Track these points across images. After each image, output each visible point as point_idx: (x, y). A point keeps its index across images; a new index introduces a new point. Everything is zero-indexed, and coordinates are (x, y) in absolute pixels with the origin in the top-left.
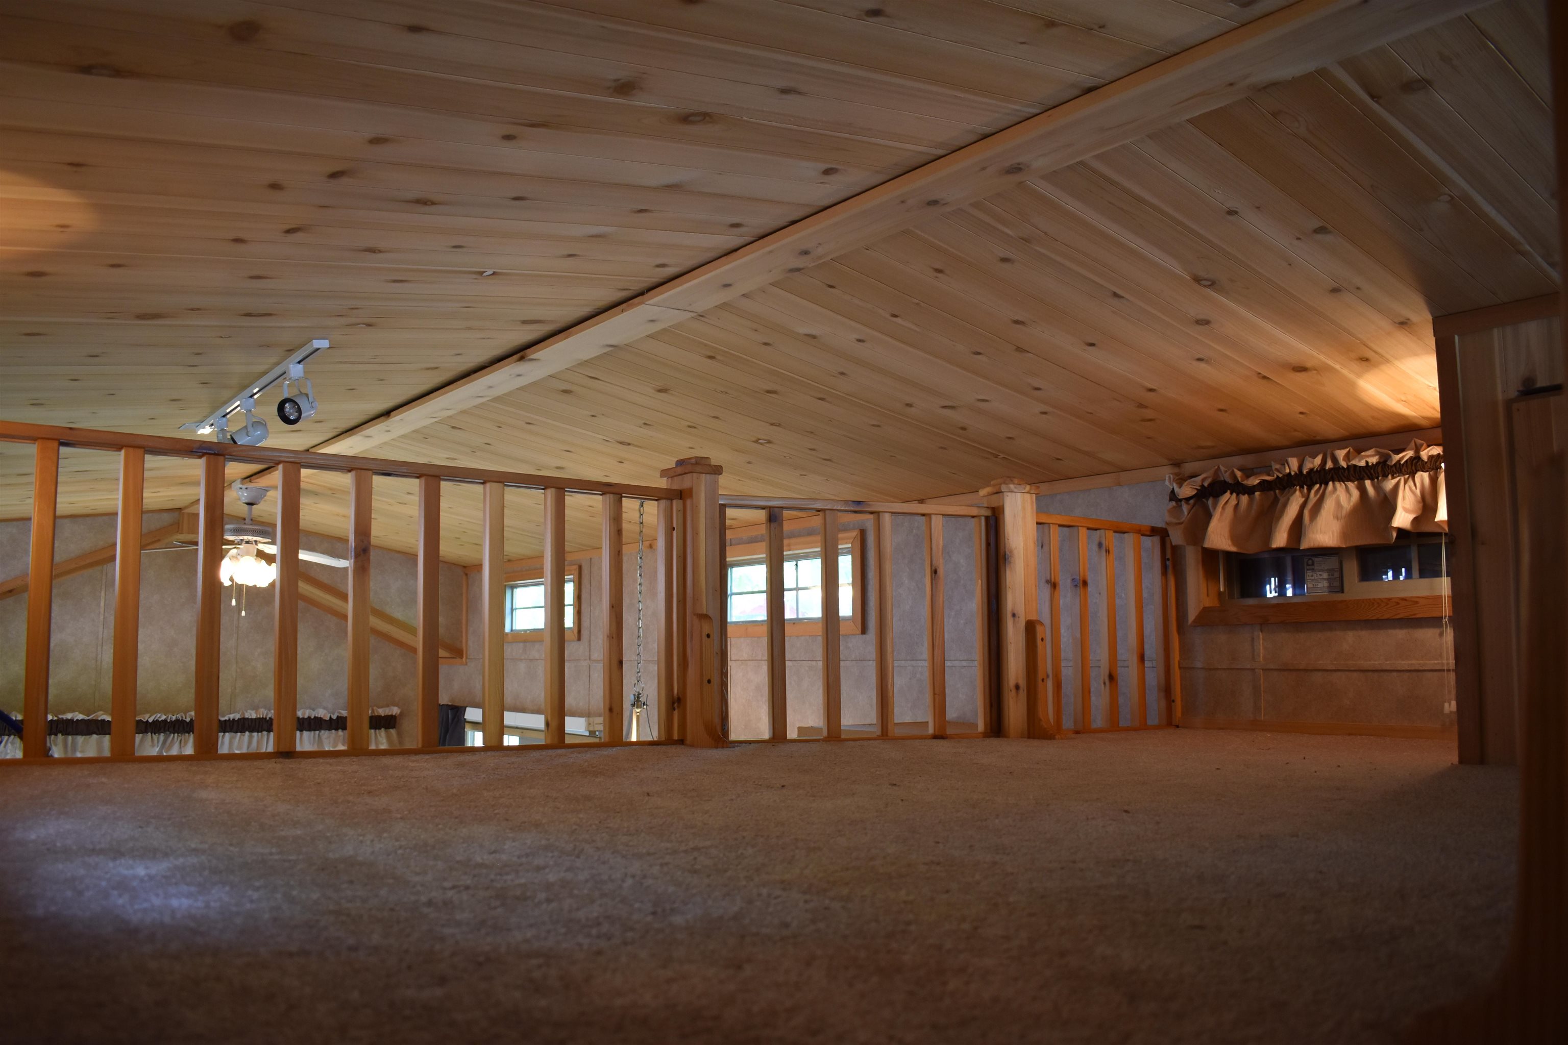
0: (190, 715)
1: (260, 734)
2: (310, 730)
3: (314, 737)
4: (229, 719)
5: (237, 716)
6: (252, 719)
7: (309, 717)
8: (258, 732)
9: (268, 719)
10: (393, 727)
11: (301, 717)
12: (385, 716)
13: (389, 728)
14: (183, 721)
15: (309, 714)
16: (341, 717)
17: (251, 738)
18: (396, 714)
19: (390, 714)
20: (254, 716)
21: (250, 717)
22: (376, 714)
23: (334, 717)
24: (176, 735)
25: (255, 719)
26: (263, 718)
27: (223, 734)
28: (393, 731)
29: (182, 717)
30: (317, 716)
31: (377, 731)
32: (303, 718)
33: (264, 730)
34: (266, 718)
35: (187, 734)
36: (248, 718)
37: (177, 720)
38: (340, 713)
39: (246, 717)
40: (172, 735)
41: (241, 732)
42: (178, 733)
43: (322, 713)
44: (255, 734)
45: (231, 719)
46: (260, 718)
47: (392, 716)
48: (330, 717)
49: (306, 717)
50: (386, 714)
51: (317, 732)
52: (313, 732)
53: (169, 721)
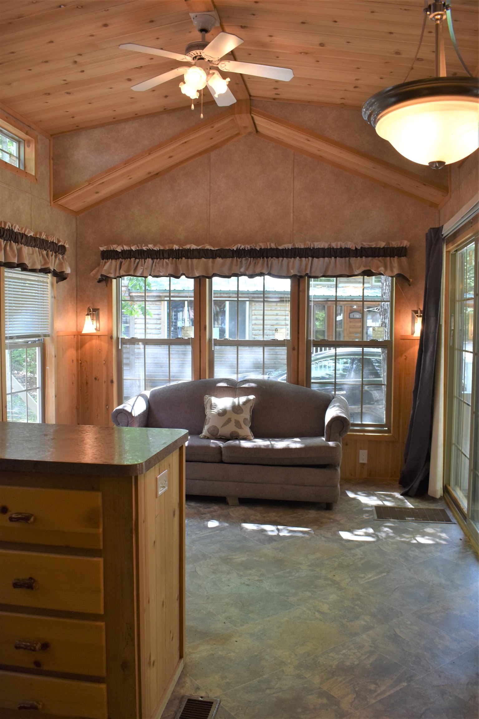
0: (260, 246)
1: (307, 259)
2: (341, 257)
3: (345, 262)
4: (285, 249)
5: (290, 246)
6: (301, 249)
7: (341, 248)
8: (306, 258)
9: (312, 248)
10: (405, 255)
11: (335, 247)
12: (397, 247)
13: (401, 257)
14: (256, 249)
15: (340, 245)
16: (364, 248)
17: (301, 261)
18: (406, 246)
19: (401, 246)
20: (302, 247)
21: (299, 247)
22: (391, 246)
23: (359, 247)
24: (252, 259)
25: (303, 249)
26: (308, 248)
27: (282, 258)
28: (404, 259)
29: (254, 247)
30: (346, 247)
31: (392, 258)
32: (337, 249)
33: (310, 256)
34: (310, 248)
35: (259, 259)
36: (298, 248)
37: (252, 249)
38: (362, 244)
39: (297, 247)
40: (250, 259)
41: (294, 258)
42: (253, 258)
43: (350, 245)
44: (304, 259)
45: (287, 249)
46: (306, 248)
47: (403, 247)
48: (356, 248)
49: (339, 247)
50: (398, 246)
51: (347, 259)
52: (344, 259)
53: (246, 249)
